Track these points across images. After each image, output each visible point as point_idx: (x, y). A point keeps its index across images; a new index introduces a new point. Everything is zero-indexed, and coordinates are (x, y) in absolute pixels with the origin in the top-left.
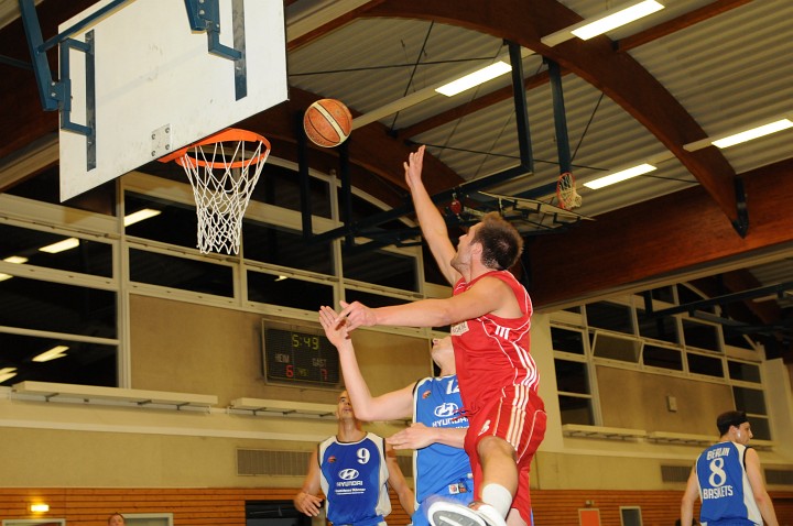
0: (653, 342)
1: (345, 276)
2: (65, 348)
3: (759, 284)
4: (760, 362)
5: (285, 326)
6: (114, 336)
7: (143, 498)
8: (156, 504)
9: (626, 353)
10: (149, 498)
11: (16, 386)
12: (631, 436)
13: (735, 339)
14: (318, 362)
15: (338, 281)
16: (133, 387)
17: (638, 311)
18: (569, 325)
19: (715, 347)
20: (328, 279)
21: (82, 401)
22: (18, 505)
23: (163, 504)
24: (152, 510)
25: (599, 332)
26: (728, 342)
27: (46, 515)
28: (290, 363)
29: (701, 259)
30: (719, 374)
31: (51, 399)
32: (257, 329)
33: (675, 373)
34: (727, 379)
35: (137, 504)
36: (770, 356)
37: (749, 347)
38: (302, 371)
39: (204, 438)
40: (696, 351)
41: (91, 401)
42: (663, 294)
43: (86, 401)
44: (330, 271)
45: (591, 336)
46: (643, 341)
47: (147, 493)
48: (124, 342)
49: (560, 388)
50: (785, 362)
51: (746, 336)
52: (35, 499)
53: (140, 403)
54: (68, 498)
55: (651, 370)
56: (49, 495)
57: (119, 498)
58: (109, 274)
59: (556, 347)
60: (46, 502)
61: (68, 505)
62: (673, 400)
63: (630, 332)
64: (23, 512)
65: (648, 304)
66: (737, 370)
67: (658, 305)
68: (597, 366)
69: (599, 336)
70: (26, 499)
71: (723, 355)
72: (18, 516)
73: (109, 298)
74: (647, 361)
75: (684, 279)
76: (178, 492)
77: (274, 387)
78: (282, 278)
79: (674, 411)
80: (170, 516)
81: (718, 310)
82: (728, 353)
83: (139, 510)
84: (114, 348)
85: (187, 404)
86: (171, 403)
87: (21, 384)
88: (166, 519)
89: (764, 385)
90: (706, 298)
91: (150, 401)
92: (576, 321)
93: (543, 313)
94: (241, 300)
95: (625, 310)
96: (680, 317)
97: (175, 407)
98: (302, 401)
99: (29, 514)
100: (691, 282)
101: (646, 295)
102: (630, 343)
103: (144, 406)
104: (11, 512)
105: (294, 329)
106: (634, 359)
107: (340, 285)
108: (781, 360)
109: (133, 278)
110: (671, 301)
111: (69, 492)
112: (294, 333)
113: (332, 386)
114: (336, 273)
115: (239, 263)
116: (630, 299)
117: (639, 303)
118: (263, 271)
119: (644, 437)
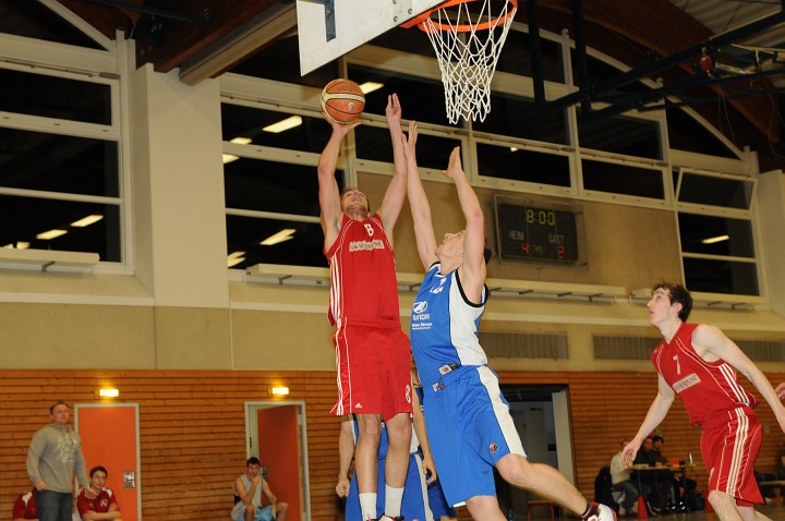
1: (580, 146)
2: (292, 231)
5: (519, 201)
11: (250, 269)
14: (555, 239)
15: (573, 150)
20: (563, 149)
21: (315, 283)
22: (259, 388)
27: (287, 397)
28: (525, 240)
31: (284, 281)
32: (489, 203)
38: (538, 249)
41: (324, 284)
43: (318, 283)
44: (564, 140)
52: (275, 382)
54: (307, 381)
56: (289, 378)
60: (286, 385)
61: (308, 388)
64: (265, 394)
70: (266, 382)
72: (260, 398)
77: (509, 266)
78: (513, 149)
86: (405, 284)
87: (255, 266)
94: (470, 175)
97: (408, 288)
98: (539, 280)
99: (270, 397)
104: (253, 394)
105: (528, 203)
107: (576, 156)
109: (359, 155)
111: (307, 375)
112: (528, 208)
113: (571, 264)
114: (572, 141)
115: (467, 134)
118: (493, 143)
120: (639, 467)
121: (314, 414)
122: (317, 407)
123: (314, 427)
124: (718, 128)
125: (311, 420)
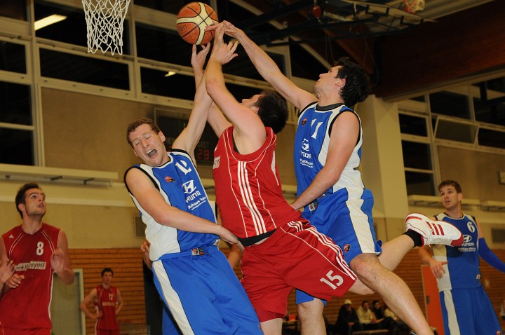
0: (487, 126)
5: (174, 114)
6: (30, 123)
9: (462, 135)
12: (467, 204)
14: (202, 144)
16: (47, 165)
17: (475, 100)
18: (414, 112)
21: (4, 177)
25: (440, 117)
32: (150, 116)
39: (107, 207)
41: (12, 177)
42: (496, 84)
43: (8, 177)
45: (434, 121)
46: (478, 125)
48: (38, 127)
49: (406, 165)
53: (53, 179)
55: (484, 149)
58: (22, 70)
59: (403, 130)
62: (503, 174)
63: (467, 117)
65: (483, 94)
67: (492, 95)
68: (438, 147)
69: (441, 121)
73: (24, 91)
74: (481, 142)
76: (87, 251)
78: (171, 73)
79: (504, 184)
80: (80, 271)
84: (30, 133)
85: (92, 179)
86: (79, 179)
88: (78, 274)
91: (61, 177)
92: (420, 108)
93: (392, 102)
94: (135, 93)
95: (463, 99)
97: (83, 182)
101: (483, 87)
102: (468, 127)
103: (56, 181)
105: (181, 117)
106: (470, 141)
109: (44, 73)
112: (182, 120)
115: (133, 60)
116: (468, 89)
117: (475, 92)
118: (154, 67)
119: (478, 206)
124: (325, 58)
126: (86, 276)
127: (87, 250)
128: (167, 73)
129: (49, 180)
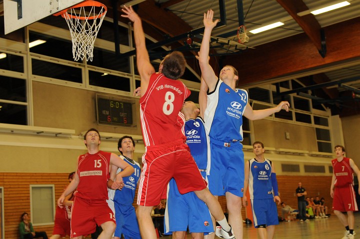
1: (135, 74)
3: (330, 80)
4: (328, 117)
5: (107, 97)
6: (25, 101)
7: (40, 177)
8: (47, 180)
10: (43, 178)
12: (268, 150)
13: (317, 106)
14: (122, 115)
15: (132, 76)
16: (35, 125)
17: (273, 92)
19: (308, 109)
20: (127, 75)
21: (10, 132)
23: (50, 180)
24: (45, 183)
25: (255, 102)
26: (314, 107)
28: (109, 115)
29: (304, 68)
30: (310, 122)
32: (94, 98)
33: (289, 121)
34: (313, 125)
35: (38, 180)
36: (333, 114)
37: (324, 110)
38: (115, 119)
39: (69, 150)
40: (299, 111)
41: (15, 132)
42: (284, 84)
43: (12, 131)
44: (128, 71)
47: (42, 175)
48: (30, 104)
50: (340, 117)
51: (322, 105)
53: (38, 133)
54: (5, 177)
55: (278, 120)
57: (29, 177)
58: (22, 71)
61: (5, 180)
62: (288, 134)
63: (269, 102)
65: (278, 89)
66: (318, 120)
67: (282, 90)
69: (254, 104)
71: (311, 113)
73: (22, 83)
74: (277, 116)
75: (294, 77)
76: (57, 175)
77: (102, 126)
78: (105, 74)
79: (288, 139)
80: (53, 186)
81: (310, 92)
82: (314, 112)
83: (38, 183)
84: (25, 107)
85: (60, 133)
86: (53, 133)
88: (51, 188)
89: (330, 128)
90: (304, 86)
91: (43, 132)
94: (86, 85)
95: (266, 92)
96: (292, 95)
97: (55, 135)
98: (115, 133)
100: (298, 79)
101: (277, 85)
103: (40, 134)
105: (111, 99)
107: (133, 78)
108: (338, 116)
109: (33, 73)
110: (288, 88)
111: (5, 175)
112: (111, 101)
113: (129, 126)
114: (131, 72)
115: (84, 66)
116: (269, 86)
117: (274, 88)
118: (96, 71)
119: (274, 151)
120: (156, 215)
121: (8, 193)
122: (9, 189)
123: (8, 199)
124: (193, 69)
125: (7, 196)
126: (56, 188)
127: (57, 173)
128: (103, 74)
129: (36, 134)
